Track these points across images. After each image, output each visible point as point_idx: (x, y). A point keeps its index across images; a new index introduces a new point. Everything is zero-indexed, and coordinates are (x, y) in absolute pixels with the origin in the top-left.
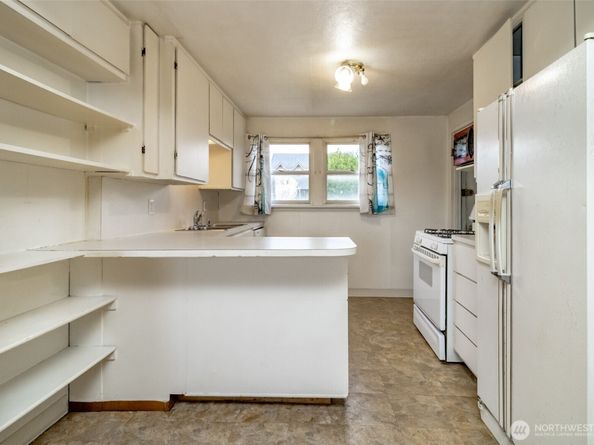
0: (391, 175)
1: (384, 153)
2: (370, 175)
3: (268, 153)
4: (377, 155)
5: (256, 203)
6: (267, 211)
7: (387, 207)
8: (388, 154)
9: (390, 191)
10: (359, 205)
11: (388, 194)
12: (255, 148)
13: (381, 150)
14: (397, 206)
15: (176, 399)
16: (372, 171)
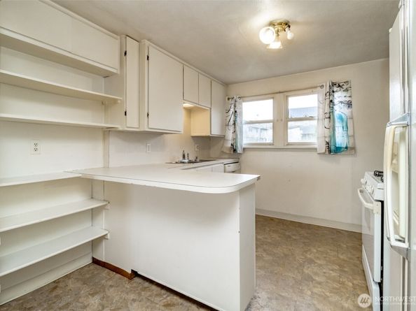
0: (352, 118)
1: (343, 99)
2: (327, 120)
3: (241, 108)
4: (336, 101)
5: (232, 145)
6: (239, 150)
7: (346, 148)
8: (348, 99)
9: (350, 132)
10: (316, 146)
11: (348, 136)
12: (233, 106)
13: (339, 96)
14: (358, 147)
15: (135, 274)
16: (330, 116)
